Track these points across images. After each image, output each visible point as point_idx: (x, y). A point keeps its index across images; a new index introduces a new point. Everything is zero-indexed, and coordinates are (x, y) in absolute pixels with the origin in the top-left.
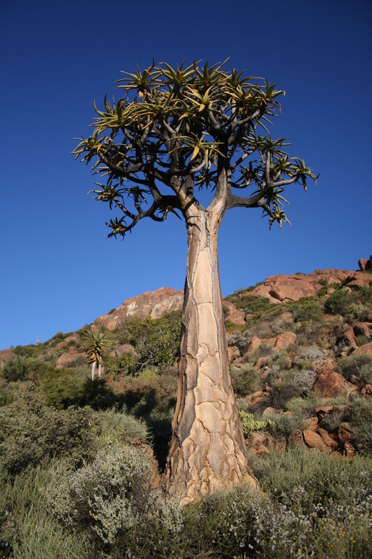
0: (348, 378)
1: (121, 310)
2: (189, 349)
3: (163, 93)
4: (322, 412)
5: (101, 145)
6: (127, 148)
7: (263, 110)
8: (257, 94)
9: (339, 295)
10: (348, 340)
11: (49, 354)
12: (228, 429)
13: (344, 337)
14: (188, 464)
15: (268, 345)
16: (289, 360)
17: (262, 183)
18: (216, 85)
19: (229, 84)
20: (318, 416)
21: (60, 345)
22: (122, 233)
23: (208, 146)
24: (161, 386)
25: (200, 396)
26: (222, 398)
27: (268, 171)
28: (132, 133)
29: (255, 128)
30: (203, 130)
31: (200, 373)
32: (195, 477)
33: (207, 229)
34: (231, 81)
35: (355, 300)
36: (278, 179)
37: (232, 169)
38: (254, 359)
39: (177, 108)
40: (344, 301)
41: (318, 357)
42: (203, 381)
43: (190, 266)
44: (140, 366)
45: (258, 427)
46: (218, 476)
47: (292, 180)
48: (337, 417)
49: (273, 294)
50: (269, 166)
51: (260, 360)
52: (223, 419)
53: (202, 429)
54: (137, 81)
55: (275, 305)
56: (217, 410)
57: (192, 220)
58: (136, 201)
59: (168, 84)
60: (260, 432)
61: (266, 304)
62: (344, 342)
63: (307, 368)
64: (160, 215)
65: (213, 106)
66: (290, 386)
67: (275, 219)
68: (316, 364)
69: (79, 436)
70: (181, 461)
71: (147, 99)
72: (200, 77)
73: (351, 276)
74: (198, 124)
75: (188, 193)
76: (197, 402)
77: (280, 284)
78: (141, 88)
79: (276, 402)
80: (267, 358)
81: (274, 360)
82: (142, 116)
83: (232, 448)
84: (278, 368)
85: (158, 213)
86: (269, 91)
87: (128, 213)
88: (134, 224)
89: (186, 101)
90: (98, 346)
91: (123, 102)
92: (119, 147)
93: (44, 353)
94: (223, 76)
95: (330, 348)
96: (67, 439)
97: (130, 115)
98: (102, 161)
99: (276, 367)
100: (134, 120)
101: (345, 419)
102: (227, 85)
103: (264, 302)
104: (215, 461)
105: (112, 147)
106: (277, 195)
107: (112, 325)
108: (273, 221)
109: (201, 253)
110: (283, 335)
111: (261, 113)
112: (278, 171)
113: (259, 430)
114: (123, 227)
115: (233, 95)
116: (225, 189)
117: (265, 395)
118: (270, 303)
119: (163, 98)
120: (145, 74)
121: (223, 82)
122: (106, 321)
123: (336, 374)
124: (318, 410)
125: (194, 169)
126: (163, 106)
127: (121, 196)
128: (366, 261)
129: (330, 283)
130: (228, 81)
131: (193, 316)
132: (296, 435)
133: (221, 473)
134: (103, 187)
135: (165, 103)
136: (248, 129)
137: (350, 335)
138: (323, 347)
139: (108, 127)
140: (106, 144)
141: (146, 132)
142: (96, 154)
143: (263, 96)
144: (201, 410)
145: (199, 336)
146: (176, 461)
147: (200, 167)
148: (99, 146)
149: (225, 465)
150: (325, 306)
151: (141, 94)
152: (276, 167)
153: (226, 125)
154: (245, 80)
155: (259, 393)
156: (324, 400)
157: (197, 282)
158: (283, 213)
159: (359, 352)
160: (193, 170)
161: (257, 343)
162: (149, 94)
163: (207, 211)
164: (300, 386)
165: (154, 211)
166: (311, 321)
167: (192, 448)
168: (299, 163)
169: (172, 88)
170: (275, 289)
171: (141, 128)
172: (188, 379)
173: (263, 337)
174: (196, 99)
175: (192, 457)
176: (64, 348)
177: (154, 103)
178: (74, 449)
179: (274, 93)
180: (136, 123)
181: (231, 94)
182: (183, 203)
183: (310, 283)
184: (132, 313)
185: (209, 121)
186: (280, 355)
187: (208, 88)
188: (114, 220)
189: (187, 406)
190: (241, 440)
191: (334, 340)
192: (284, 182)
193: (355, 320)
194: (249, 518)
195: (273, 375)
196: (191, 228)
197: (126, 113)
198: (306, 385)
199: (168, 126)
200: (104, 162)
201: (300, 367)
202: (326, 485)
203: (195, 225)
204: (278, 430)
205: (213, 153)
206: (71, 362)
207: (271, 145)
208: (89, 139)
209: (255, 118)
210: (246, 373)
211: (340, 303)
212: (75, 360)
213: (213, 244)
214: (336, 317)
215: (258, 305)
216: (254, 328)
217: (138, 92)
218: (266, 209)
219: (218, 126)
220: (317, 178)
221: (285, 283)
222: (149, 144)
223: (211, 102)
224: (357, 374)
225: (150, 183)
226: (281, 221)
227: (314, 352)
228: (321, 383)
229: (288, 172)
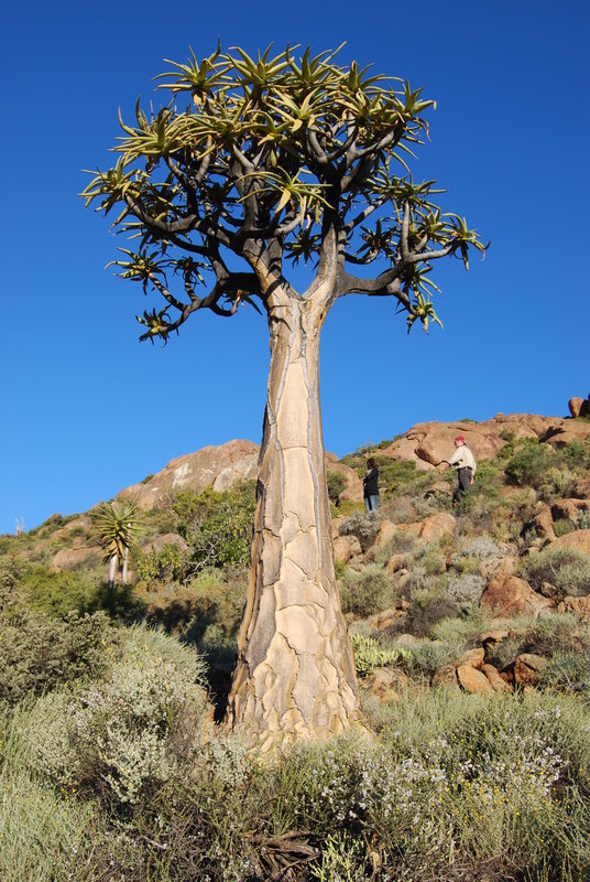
0: (537, 586)
1: (162, 478)
2: (268, 522)
3: (235, 100)
4: (491, 640)
5: (130, 183)
6: (174, 190)
7: (399, 132)
8: (390, 105)
9: (531, 454)
10: (542, 528)
11: (38, 550)
12: (329, 651)
13: (534, 523)
14: (263, 705)
15: (408, 535)
16: (442, 560)
17: (396, 256)
18: (323, 88)
19: (344, 87)
20: (485, 647)
21: (57, 535)
22: (164, 335)
23: (306, 191)
24: (226, 600)
25: (284, 596)
26: (320, 601)
27: (406, 235)
28: (183, 167)
29: (387, 162)
30: (302, 165)
31: (284, 560)
32: (273, 727)
33: (301, 327)
34: (348, 82)
35: (558, 463)
36: (423, 250)
37: (348, 230)
38: (384, 558)
39: (256, 124)
40: (539, 465)
41: (489, 554)
42: (289, 573)
43: (272, 388)
44: (193, 568)
45: (384, 660)
46: (310, 725)
47: (445, 251)
48: (513, 646)
49: (422, 454)
50: (407, 225)
51: (395, 559)
52: (320, 633)
53: (286, 649)
54: (192, 77)
55: (424, 473)
56: (311, 619)
57: (277, 313)
58: (188, 280)
59: (244, 84)
60: (386, 669)
61: (410, 472)
62: (534, 531)
63: (471, 572)
64: (227, 307)
65: (316, 123)
66: (440, 601)
67: (416, 316)
68: (487, 566)
69: (85, 661)
70: (250, 700)
71: (207, 107)
72: (297, 73)
73: (555, 427)
74: (293, 153)
75: (272, 268)
76: (278, 607)
77: (434, 437)
78: (198, 89)
79: (417, 626)
80: (407, 556)
81: (417, 559)
82: (198, 137)
83: (334, 682)
84: (424, 572)
85: (222, 302)
86: (410, 100)
87: (173, 302)
88: (182, 320)
89: (271, 115)
90: (122, 529)
91: (167, 112)
92: (160, 189)
93: (29, 549)
94: (335, 74)
95: (511, 540)
96: (65, 665)
97: (177, 135)
98: (131, 211)
99: (420, 570)
100: (185, 142)
101: (527, 649)
102: (341, 89)
103: (406, 467)
104: (306, 700)
105: (150, 188)
106: (421, 277)
107: (148, 501)
108: (413, 320)
109: (291, 367)
110: (433, 518)
111: (397, 138)
112: (422, 236)
113: (385, 666)
114: (163, 324)
115: (351, 106)
116: (334, 264)
117: (400, 616)
118: (418, 469)
119: (235, 107)
120: (204, 66)
121: (333, 82)
122: (138, 496)
123: (517, 581)
124: (484, 637)
125: (284, 228)
126: (232, 122)
127: (161, 271)
128: (582, 401)
129: (518, 437)
130: (343, 81)
131: (275, 468)
132: (445, 673)
133: (315, 721)
134: (132, 255)
135: (236, 116)
136: (376, 164)
137: (545, 519)
138: (500, 539)
139: (141, 154)
140: (137, 183)
141: (205, 164)
142: (121, 199)
143: (399, 108)
144: (285, 618)
145: (285, 500)
146: (244, 700)
147: (292, 225)
148: (127, 185)
149: (323, 707)
150: (506, 472)
151: (197, 99)
152: (420, 230)
153: (337, 156)
154: (371, 80)
155: (391, 611)
156: (497, 622)
157: (284, 414)
158: (430, 306)
159: (558, 546)
160: (280, 230)
161: (389, 530)
162: (210, 101)
163: (302, 299)
164: (459, 600)
165: (217, 298)
166: (482, 496)
167: (269, 679)
168: (456, 222)
169: (250, 91)
170: (425, 447)
171: (195, 157)
172: (265, 569)
173: (400, 521)
174: (289, 111)
175: (268, 694)
176: (64, 539)
177: (218, 116)
178: (77, 681)
179: (417, 105)
180: (188, 149)
181: (347, 104)
182: (264, 285)
183: (486, 436)
184: (181, 483)
185: (309, 148)
186: (427, 551)
187: (309, 92)
188: (150, 312)
189: (263, 613)
190: (350, 668)
191: (518, 527)
192: (432, 254)
193: (554, 495)
194: (353, 778)
195: (415, 583)
196: (276, 326)
197: (172, 130)
198: (469, 600)
199: (241, 155)
200: (135, 213)
201: (460, 570)
202: (481, 734)
203: (282, 320)
204: (417, 666)
205: (314, 202)
206: (75, 562)
207: (411, 192)
208: (110, 173)
209: (386, 146)
210: (369, 579)
211: (531, 468)
212: (83, 559)
213: (312, 352)
214: (525, 491)
215: (396, 472)
216: (387, 506)
217: (193, 96)
218: (402, 300)
219: (324, 158)
220: (486, 248)
221: (443, 435)
222: (211, 186)
223: (313, 117)
224: (551, 581)
225: (211, 251)
226: (426, 320)
227: (483, 546)
228: (492, 595)
229: (439, 238)
